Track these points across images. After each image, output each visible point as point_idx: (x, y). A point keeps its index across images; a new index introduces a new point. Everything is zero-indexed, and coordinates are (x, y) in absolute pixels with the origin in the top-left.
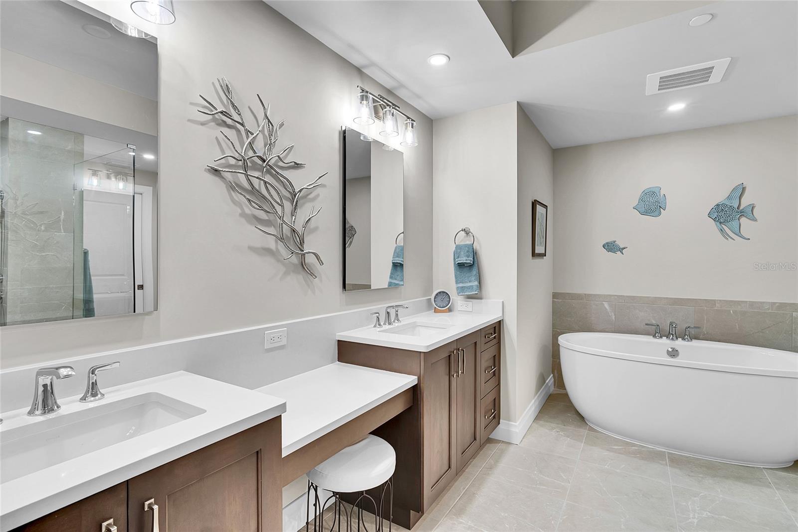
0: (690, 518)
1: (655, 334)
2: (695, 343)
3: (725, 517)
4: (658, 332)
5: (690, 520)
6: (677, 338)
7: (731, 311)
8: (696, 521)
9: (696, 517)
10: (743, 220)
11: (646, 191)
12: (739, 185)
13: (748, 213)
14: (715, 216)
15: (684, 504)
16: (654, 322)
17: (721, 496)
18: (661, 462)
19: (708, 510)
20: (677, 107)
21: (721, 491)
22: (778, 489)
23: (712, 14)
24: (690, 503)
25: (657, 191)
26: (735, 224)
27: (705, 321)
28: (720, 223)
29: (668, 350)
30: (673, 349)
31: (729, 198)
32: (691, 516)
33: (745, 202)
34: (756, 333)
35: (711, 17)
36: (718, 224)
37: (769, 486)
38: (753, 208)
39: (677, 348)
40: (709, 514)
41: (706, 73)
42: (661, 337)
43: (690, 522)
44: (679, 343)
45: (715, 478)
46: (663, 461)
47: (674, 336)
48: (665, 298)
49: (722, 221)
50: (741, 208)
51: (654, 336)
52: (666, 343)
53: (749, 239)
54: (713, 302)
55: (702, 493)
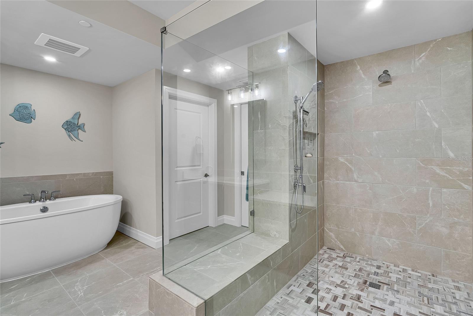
0: (79, 295)
1: (31, 200)
2: (58, 201)
3: (93, 283)
4: (32, 199)
5: (80, 296)
6: (46, 200)
7: (75, 179)
8: (82, 294)
9: (82, 292)
10: (80, 131)
11: (20, 105)
12: (78, 112)
13: (81, 127)
14: (66, 127)
15: (73, 290)
16: (28, 193)
17: (88, 275)
18: (50, 277)
19: (85, 285)
20: (50, 59)
21: (87, 273)
22: (107, 258)
23: (91, 25)
24: (76, 288)
25: (29, 106)
26: (76, 132)
27: (61, 187)
28: (69, 131)
29: (41, 209)
30: (44, 207)
31: (73, 118)
32: (79, 293)
33: (81, 122)
34: (86, 189)
35: (90, 26)
36: (67, 132)
37: (104, 259)
38: (84, 125)
39: (46, 206)
40: (87, 286)
41: (75, 50)
42: (35, 202)
43: (80, 297)
44: (48, 203)
45: (82, 268)
46: (51, 276)
47: (45, 199)
48: (35, 176)
49: (69, 130)
50: (79, 125)
51: (30, 202)
52: (39, 205)
53: (82, 141)
54: (65, 175)
55: (79, 279)
